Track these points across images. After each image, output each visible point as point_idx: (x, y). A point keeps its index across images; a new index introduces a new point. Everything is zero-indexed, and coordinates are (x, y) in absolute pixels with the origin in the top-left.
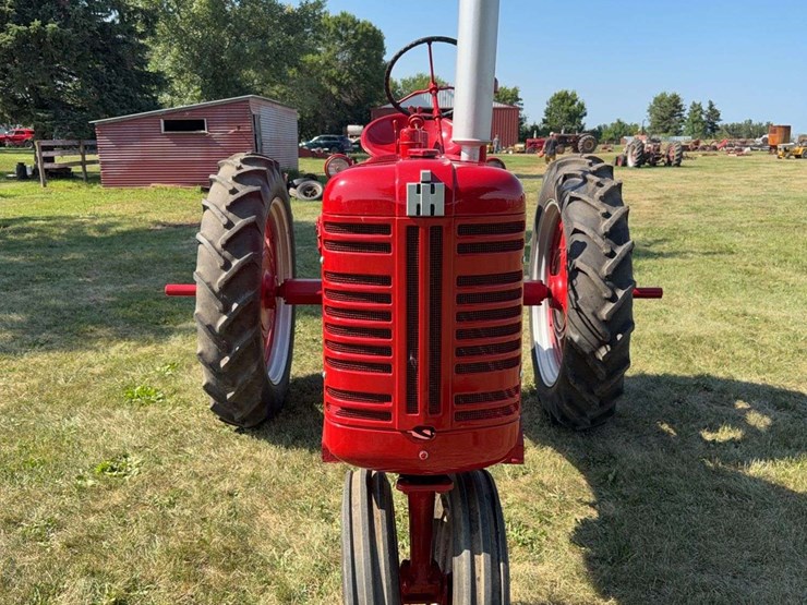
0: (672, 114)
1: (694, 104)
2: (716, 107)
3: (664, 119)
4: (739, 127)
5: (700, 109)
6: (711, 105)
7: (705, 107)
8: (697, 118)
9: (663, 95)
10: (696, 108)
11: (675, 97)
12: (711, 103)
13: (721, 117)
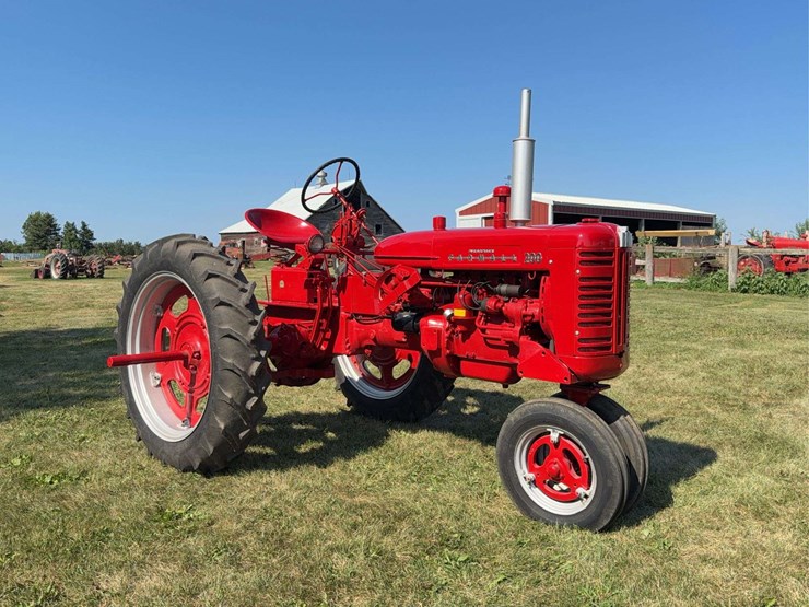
0: (48, 233)
1: (68, 224)
2: (89, 228)
3: (39, 237)
4: (112, 245)
5: (74, 229)
6: (84, 226)
7: (79, 227)
8: (72, 237)
9: (38, 214)
10: (70, 228)
11: (49, 216)
12: (83, 223)
13: (95, 236)
